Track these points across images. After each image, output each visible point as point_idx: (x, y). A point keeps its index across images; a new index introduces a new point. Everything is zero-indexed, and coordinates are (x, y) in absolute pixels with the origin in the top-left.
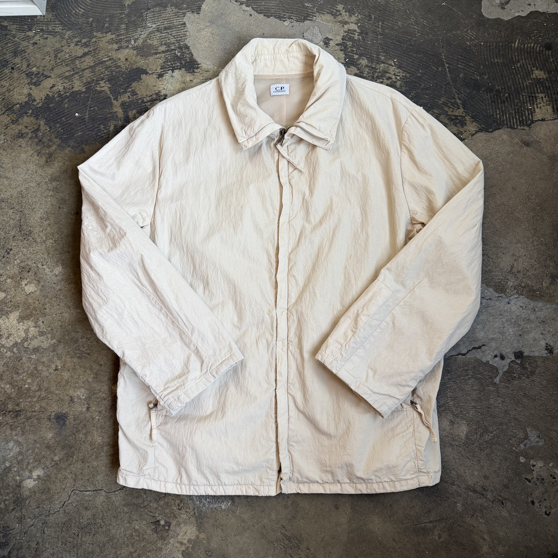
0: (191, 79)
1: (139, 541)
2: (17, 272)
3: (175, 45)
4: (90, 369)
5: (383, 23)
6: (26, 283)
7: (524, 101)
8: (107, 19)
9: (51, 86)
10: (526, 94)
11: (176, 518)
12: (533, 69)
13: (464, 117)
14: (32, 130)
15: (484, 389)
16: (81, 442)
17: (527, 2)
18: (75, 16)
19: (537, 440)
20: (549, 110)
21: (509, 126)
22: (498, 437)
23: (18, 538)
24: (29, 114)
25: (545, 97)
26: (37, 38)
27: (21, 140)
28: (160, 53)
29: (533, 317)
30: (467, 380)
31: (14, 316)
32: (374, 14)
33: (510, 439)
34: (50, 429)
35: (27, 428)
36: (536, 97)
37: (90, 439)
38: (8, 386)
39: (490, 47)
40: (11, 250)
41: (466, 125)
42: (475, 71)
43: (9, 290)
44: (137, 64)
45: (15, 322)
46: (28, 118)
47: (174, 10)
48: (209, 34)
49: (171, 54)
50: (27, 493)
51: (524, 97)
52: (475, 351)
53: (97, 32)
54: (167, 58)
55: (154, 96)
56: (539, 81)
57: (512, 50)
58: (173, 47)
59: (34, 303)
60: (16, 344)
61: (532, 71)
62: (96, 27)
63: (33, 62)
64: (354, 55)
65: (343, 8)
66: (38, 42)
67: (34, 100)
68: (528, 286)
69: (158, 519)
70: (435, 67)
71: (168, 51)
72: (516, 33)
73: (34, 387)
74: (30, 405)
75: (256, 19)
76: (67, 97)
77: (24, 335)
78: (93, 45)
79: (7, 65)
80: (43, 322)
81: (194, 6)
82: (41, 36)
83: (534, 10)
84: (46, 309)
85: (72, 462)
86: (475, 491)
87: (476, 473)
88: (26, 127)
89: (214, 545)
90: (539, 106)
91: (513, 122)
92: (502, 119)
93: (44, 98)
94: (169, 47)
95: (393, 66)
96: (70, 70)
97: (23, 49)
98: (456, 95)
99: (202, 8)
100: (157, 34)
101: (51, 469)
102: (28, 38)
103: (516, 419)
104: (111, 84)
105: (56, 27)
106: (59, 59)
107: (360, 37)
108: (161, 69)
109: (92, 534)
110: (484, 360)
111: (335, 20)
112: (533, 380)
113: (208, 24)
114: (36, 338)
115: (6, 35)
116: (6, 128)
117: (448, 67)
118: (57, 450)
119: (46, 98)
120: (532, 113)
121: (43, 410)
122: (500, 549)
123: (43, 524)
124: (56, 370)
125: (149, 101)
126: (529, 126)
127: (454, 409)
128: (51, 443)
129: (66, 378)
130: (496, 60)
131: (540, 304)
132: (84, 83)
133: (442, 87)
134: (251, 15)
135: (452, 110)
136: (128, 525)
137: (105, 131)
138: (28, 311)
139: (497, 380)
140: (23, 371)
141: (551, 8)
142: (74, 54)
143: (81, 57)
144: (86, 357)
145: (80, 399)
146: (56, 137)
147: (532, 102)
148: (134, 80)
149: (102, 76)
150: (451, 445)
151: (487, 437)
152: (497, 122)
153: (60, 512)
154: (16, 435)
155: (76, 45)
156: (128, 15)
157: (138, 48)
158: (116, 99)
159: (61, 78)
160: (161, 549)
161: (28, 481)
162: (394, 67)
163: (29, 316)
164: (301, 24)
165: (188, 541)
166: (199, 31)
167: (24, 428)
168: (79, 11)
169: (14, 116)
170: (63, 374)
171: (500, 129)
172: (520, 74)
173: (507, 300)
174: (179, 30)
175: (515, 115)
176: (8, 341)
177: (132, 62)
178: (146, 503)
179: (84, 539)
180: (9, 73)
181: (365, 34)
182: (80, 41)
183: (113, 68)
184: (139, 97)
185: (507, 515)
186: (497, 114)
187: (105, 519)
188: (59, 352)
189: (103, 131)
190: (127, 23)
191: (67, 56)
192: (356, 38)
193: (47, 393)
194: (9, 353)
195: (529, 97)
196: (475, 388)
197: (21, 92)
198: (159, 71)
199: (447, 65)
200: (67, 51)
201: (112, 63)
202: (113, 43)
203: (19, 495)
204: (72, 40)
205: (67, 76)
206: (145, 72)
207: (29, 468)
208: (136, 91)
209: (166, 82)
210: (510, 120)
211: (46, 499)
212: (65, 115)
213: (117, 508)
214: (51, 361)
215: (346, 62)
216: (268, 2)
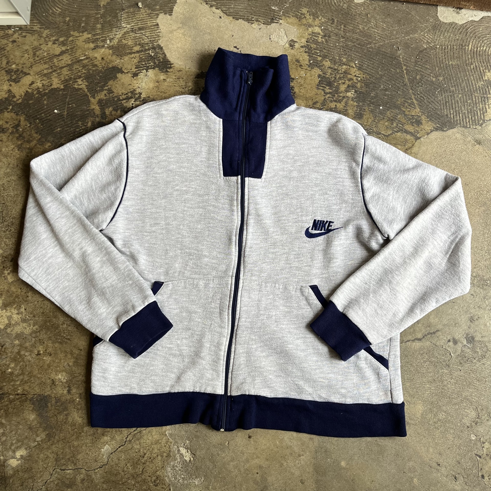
0: (165, 78)
3: (149, 46)
4: (71, 353)
5: (345, 26)
6: (9, 272)
7: (476, 101)
8: (84, 19)
9: (30, 82)
10: (478, 95)
12: (485, 71)
13: (420, 116)
14: (13, 125)
15: (438, 372)
16: (63, 422)
18: (53, 15)
19: (487, 418)
21: (462, 125)
24: (9, 110)
26: (16, 36)
27: (2, 134)
28: (134, 53)
29: (483, 304)
30: (423, 363)
32: (337, 18)
33: (463, 418)
34: (32, 411)
35: (11, 410)
36: (487, 98)
37: (71, 420)
39: (445, 49)
41: (421, 123)
42: (431, 73)
44: (113, 63)
46: (8, 114)
47: (147, 11)
48: (181, 35)
49: (145, 54)
50: (11, 472)
51: (477, 97)
52: (430, 336)
53: (74, 31)
54: (141, 57)
55: (130, 94)
56: (490, 83)
57: (465, 53)
58: (147, 48)
59: (17, 291)
61: (484, 73)
62: (73, 26)
63: (12, 59)
64: (318, 57)
65: (308, 12)
66: (17, 40)
67: (14, 97)
68: (479, 276)
70: (394, 69)
71: (142, 51)
72: (470, 37)
73: (17, 371)
74: (13, 388)
75: (225, 22)
76: (45, 94)
78: (70, 44)
80: (26, 309)
81: (166, 8)
82: (19, 35)
83: (486, 15)
84: (28, 297)
85: (54, 442)
86: (430, 467)
87: (431, 450)
88: (7, 122)
91: (466, 120)
92: (455, 119)
93: (23, 94)
94: (143, 47)
95: (353, 67)
96: (48, 68)
97: (2, 47)
98: (413, 96)
99: (174, 9)
100: (131, 34)
101: (34, 449)
102: (7, 36)
103: (468, 399)
104: (88, 82)
105: (34, 25)
106: (38, 57)
107: (323, 40)
108: (136, 68)
110: (438, 344)
111: (300, 23)
112: (483, 364)
113: (181, 25)
114: (19, 324)
117: (405, 70)
118: (39, 431)
119: (25, 95)
120: (483, 113)
121: (26, 393)
124: (39, 354)
125: (124, 99)
126: (481, 125)
127: (410, 390)
128: (34, 424)
129: (48, 362)
130: (451, 63)
132: (62, 81)
133: (400, 88)
134: (220, 17)
135: (409, 110)
137: (83, 127)
138: (12, 299)
139: (450, 363)
140: (6, 356)
142: (51, 52)
143: (59, 55)
144: (66, 343)
145: (61, 382)
146: (36, 133)
147: (484, 103)
148: (110, 79)
149: (79, 74)
150: (408, 423)
151: (441, 417)
152: (450, 122)
155: (53, 43)
156: (103, 16)
157: (113, 48)
158: (93, 97)
159: (40, 76)
161: (12, 461)
162: (355, 69)
163: (12, 304)
164: (269, 27)
166: (171, 32)
167: (8, 411)
168: (56, 10)
170: (45, 358)
171: (453, 128)
172: (473, 76)
174: (152, 31)
175: (468, 114)
177: (108, 61)
178: (124, 481)
181: (328, 37)
182: (57, 40)
183: (90, 67)
184: (115, 95)
185: (460, 489)
186: (450, 114)
188: (41, 337)
189: (81, 127)
190: (102, 23)
191: (45, 54)
192: (320, 41)
193: (29, 377)
195: (481, 98)
196: (430, 370)
198: (134, 70)
200: (45, 49)
201: (88, 62)
202: (89, 43)
203: (3, 474)
204: (50, 38)
205: (45, 74)
206: (120, 71)
207: (13, 448)
208: (112, 89)
209: (140, 81)
210: (463, 120)
211: (29, 478)
212: (45, 112)
213: (96, 486)
214: (34, 346)
215: (310, 63)
216: (237, 4)
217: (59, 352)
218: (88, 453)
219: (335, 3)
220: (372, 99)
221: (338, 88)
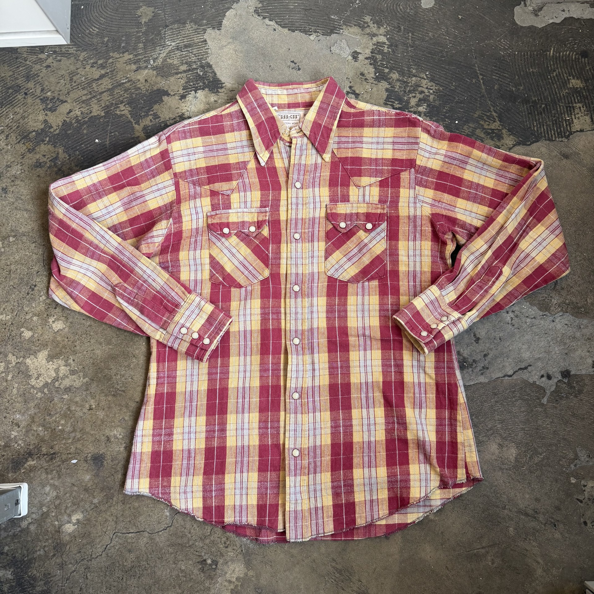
0: (216, 99)
1: (186, 581)
2: (43, 309)
3: (197, 64)
4: (126, 407)
5: (413, 34)
6: (54, 320)
7: (561, 111)
8: (124, 39)
9: (68, 111)
10: (563, 104)
11: (223, 556)
12: (569, 78)
13: (501, 130)
14: (51, 159)
15: (532, 411)
17: (561, 8)
18: (90, 36)
19: (587, 459)
20: (587, 120)
21: (547, 138)
22: (548, 459)
23: (60, 585)
24: (46, 142)
25: (583, 107)
26: (50, 60)
27: (38, 169)
28: (181, 73)
29: (578, 334)
30: (515, 401)
31: (43, 355)
32: (403, 25)
33: (560, 460)
34: (87, 471)
35: (64, 471)
36: (573, 107)
38: (41, 429)
39: (524, 56)
40: (35, 286)
41: (503, 138)
42: (510, 82)
43: (36, 328)
44: (158, 85)
45: (44, 361)
46: (45, 146)
47: (194, 26)
48: (231, 51)
49: (193, 73)
50: (67, 538)
51: (562, 107)
52: (521, 371)
53: (114, 52)
54: (189, 77)
55: (178, 119)
56: (575, 91)
57: (547, 59)
58: (194, 66)
59: (63, 341)
60: (46, 385)
61: (569, 80)
62: (112, 47)
63: (47, 86)
64: (385, 69)
65: (371, 20)
66: (51, 64)
67: (51, 127)
68: (573, 303)
69: (204, 558)
70: (469, 79)
71: (189, 70)
72: (551, 41)
73: (68, 428)
74: (64, 447)
75: (280, 34)
76: (85, 123)
77: (55, 375)
78: (110, 66)
79: (20, 90)
80: (74, 360)
81: (214, 22)
82: (54, 59)
83: (568, 16)
84: (76, 346)
85: (112, 504)
86: (527, 515)
87: (527, 496)
88: (44, 156)
89: (263, 582)
90: (577, 116)
91: (551, 133)
92: (539, 131)
93: (61, 124)
94: (190, 66)
95: (425, 79)
96: (87, 94)
97: (36, 73)
98: (492, 108)
99: (223, 23)
100: (177, 52)
101: (91, 512)
102: (41, 61)
103: (565, 439)
104: (131, 107)
105: (70, 48)
106: (75, 82)
107: (390, 50)
108: (183, 89)
109: (137, 576)
110: (531, 381)
111: (363, 33)
112: (581, 400)
113: (231, 40)
114: (67, 377)
115: (17, 58)
116: (23, 158)
117: (482, 79)
118: (96, 493)
119: (63, 125)
120: (570, 124)
121: (79, 451)
122: (554, 571)
123: (85, 569)
124: (90, 409)
125: (172, 124)
126: (568, 137)
127: (502, 432)
128: (89, 485)
129: (102, 417)
130: (531, 70)
131: (585, 321)
132: (103, 108)
133: (477, 100)
134: (275, 30)
135: (488, 123)
136: (174, 566)
138: (57, 349)
139: (545, 401)
140: (55, 412)
141: (586, 13)
142: (90, 76)
143: (98, 79)
144: (121, 395)
145: (117, 438)
146: (76, 166)
147: (569, 113)
148: (156, 102)
149: (121, 99)
150: (501, 469)
151: (536, 460)
152: (535, 135)
153: (103, 556)
154: (52, 479)
155: (91, 67)
156: (146, 34)
157: (157, 69)
158: (138, 123)
159: (78, 103)
160: (209, 589)
161: (67, 526)
162: (427, 81)
163: (59, 355)
164: (328, 38)
165: (237, 578)
166: (221, 48)
167: (60, 471)
168: (93, 30)
169: (30, 145)
170: (98, 413)
171: (538, 141)
172: (557, 84)
173: (551, 318)
174: (200, 48)
175: (553, 126)
176: (38, 381)
177: (153, 84)
178: (191, 543)
179: (128, 583)
180: (23, 99)
181: (395, 47)
182: (96, 63)
183: (133, 91)
184: (162, 120)
185: (560, 536)
186: (534, 126)
187: (150, 561)
188: (93, 390)
190: (144, 42)
191: (83, 79)
192: (386, 51)
193: (82, 434)
194: (39, 394)
195: (567, 107)
196: (523, 409)
197: (37, 118)
198: (181, 92)
199: (481, 77)
200: (83, 73)
201: (131, 85)
202: (131, 64)
203: (59, 541)
204: (87, 61)
205: (84, 101)
206: (167, 94)
207: (68, 512)
208: (158, 113)
209: (189, 103)
210: (548, 132)
211: (88, 544)
212: (85, 142)
213: (161, 549)
214: (84, 400)
215: (377, 77)
216: (292, 15)
217: (113, 405)
218: (151, 514)
219: (401, 10)
220: (446, 113)
221: (408, 102)
